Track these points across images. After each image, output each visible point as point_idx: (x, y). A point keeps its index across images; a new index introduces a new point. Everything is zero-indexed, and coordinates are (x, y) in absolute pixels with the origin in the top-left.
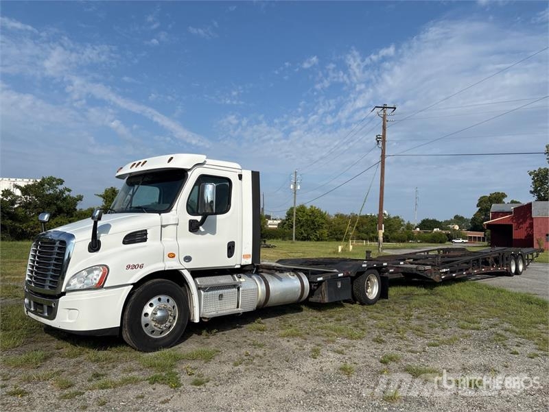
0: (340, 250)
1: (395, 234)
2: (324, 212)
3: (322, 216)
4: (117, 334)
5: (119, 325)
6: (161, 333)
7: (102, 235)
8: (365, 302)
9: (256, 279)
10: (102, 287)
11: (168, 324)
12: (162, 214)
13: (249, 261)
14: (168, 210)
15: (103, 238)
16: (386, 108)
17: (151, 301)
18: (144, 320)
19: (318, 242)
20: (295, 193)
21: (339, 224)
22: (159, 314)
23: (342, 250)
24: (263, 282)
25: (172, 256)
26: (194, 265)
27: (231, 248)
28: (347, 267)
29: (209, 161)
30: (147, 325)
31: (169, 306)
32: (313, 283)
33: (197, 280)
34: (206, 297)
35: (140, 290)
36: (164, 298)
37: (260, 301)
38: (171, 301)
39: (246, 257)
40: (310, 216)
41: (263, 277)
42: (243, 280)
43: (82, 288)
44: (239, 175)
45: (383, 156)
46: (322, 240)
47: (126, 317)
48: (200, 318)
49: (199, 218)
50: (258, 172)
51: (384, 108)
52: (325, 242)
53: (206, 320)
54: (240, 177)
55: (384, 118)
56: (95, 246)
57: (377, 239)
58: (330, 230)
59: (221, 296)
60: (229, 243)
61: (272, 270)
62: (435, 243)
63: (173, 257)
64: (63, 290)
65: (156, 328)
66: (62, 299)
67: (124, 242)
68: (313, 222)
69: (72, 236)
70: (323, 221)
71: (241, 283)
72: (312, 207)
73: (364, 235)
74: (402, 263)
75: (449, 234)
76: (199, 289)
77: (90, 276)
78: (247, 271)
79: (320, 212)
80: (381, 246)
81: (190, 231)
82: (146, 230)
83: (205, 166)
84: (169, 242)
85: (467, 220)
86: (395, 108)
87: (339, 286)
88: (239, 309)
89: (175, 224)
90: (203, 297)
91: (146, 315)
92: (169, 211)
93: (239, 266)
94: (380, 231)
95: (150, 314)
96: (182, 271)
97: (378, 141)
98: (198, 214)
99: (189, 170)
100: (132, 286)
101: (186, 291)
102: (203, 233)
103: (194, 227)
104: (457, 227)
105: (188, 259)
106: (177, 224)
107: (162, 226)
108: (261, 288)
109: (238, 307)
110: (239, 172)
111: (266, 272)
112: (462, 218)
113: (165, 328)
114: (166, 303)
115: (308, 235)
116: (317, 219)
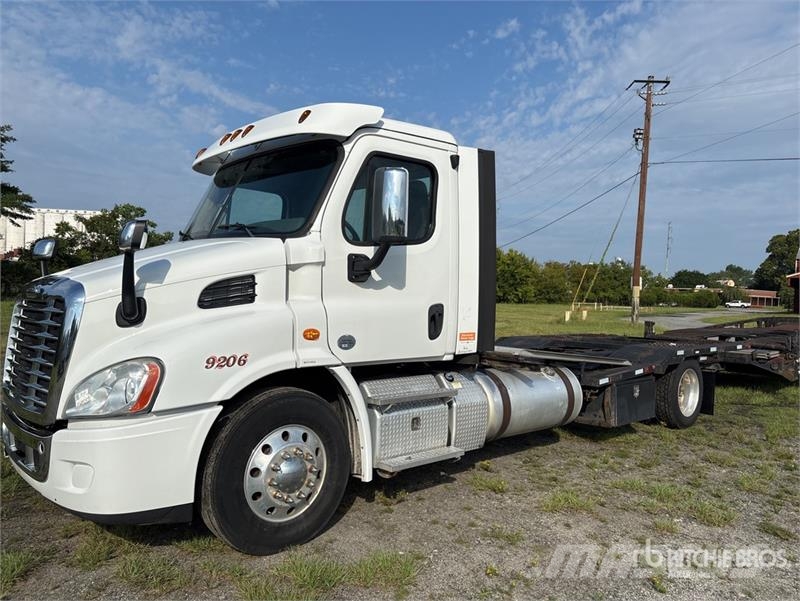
0: (567, 318)
2: (530, 259)
3: (528, 265)
4: (189, 518)
5: (192, 501)
6: (290, 511)
7: (148, 285)
8: (676, 422)
9: (480, 381)
10: (149, 410)
11: (305, 490)
12: (287, 240)
13: (472, 347)
14: (302, 231)
15: (151, 293)
16: (653, 82)
17: (267, 441)
18: (250, 484)
21: (552, 277)
22: (285, 468)
23: (571, 318)
24: (497, 389)
25: (312, 335)
26: (360, 355)
27: (436, 317)
28: (644, 355)
29: (389, 123)
30: (256, 496)
31: (307, 449)
32: (589, 388)
33: (365, 385)
34: (385, 424)
35: (238, 415)
36: (296, 431)
37: (491, 429)
38: (313, 437)
39: (465, 337)
40: (508, 264)
41: (496, 379)
42: (458, 384)
43: (101, 413)
44: (452, 157)
45: (644, 165)
46: (526, 302)
47: (208, 480)
48: (375, 471)
49: (369, 252)
50: (493, 153)
51: (648, 82)
52: (533, 305)
53: (387, 476)
54: (455, 161)
55: (648, 100)
56: (132, 311)
57: (626, 300)
58: (539, 287)
59: (416, 421)
60: (432, 309)
61: (511, 364)
62: (700, 306)
63: (316, 337)
64: (59, 416)
65: (278, 503)
66: (58, 437)
67: (202, 304)
68: (513, 276)
69: (78, 288)
70: (529, 273)
71: (456, 392)
72: (511, 251)
74: (739, 347)
75: (719, 294)
76: (370, 406)
77: (121, 383)
78: (467, 366)
79: (523, 258)
80: (636, 312)
81: (351, 279)
82: (252, 277)
83: (380, 132)
84: (305, 304)
85: (748, 273)
86: (668, 83)
87: (636, 394)
88: (453, 449)
89: (318, 264)
90: (378, 424)
91: (255, 472)
92: (304, 234)
93: (450, 357)
94: (635, 287)
95: (263, 469)
96: (334, 368)
97: (637, 140)
98: (366, 243)
99: (348, 139)
100: (221, 408)
101: (342, 411)
102: (378, 286)
103: (359, 271)
104: (731, 283)
105: (347, 342)
106: (323, 264)
107: (290, 268)
108: (494, 400)
109: (449, 444)
110: (452, 150)
111: (499, 369)
112: (739, 269)
113: (297, 501)
114: (301, 443)
115: (504, 294)
116: (520, 270)
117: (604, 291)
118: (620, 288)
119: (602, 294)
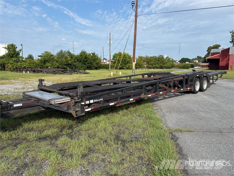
0: (112, 75)
1: (166, 65)
19: (128, 70)
20: (110, 45)
45: (136, 16)
68: (125, 60)
73: (150, 66)
75: (192, 64)
85: (202, 58)
97: (133, 6)
104: (197, 61)
116: (127, 59)
117: (155, 65)
118: (160, 64)
119: (154, 66)
